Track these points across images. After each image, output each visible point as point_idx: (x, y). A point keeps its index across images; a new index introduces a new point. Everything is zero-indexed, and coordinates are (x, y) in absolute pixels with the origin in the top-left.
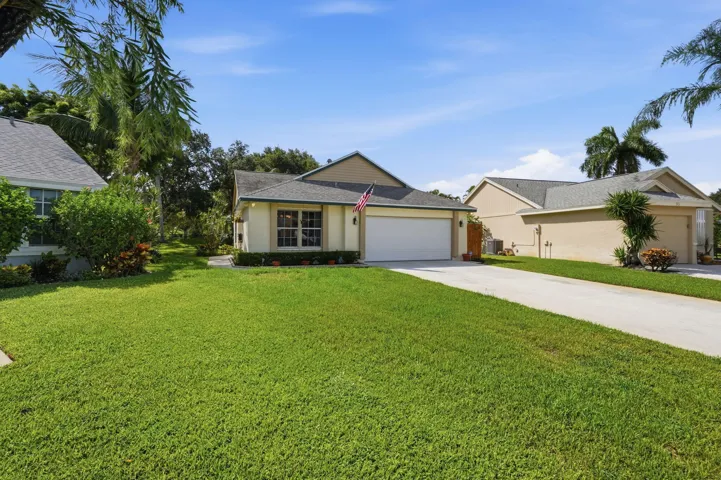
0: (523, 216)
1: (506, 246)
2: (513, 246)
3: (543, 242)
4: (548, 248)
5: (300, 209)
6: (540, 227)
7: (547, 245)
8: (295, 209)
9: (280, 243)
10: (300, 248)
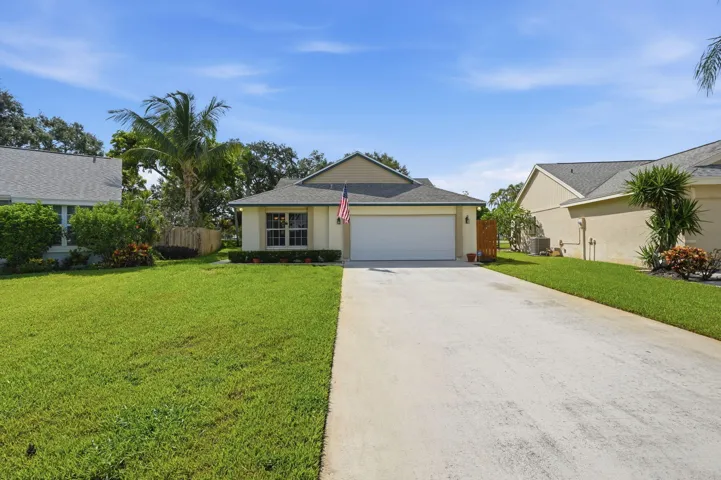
0: (569, 208)
1: (554, 245)
2: (562, 245)
3: (588, 241)
4: (592, 247)
5: (287, 212)
6: (584, 221)
7: (591, 243)
8: (282, 212)
9: (269, 243)
10: (287, 247)
